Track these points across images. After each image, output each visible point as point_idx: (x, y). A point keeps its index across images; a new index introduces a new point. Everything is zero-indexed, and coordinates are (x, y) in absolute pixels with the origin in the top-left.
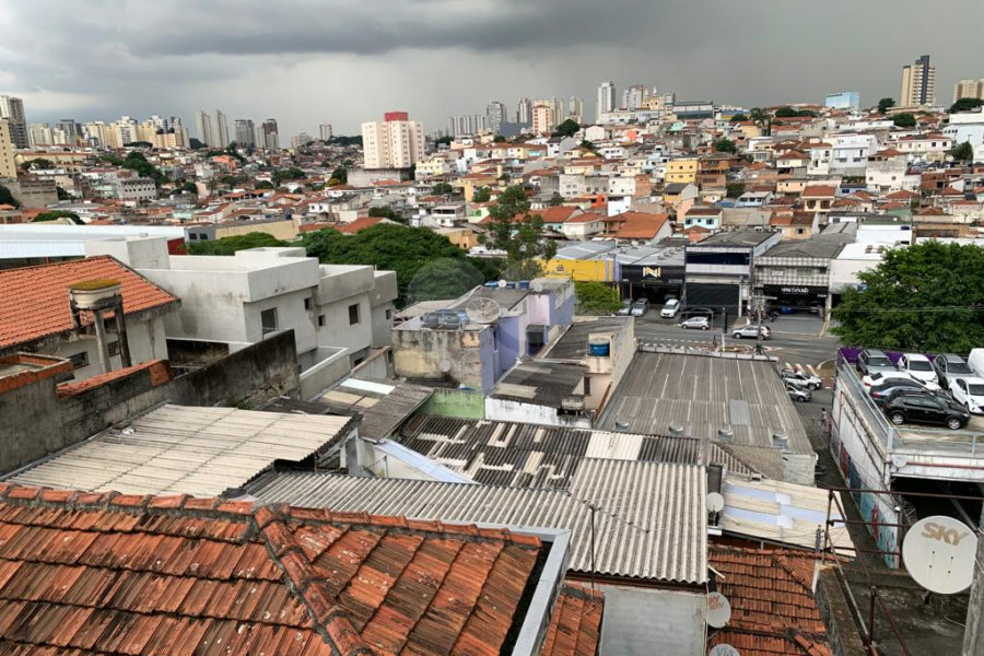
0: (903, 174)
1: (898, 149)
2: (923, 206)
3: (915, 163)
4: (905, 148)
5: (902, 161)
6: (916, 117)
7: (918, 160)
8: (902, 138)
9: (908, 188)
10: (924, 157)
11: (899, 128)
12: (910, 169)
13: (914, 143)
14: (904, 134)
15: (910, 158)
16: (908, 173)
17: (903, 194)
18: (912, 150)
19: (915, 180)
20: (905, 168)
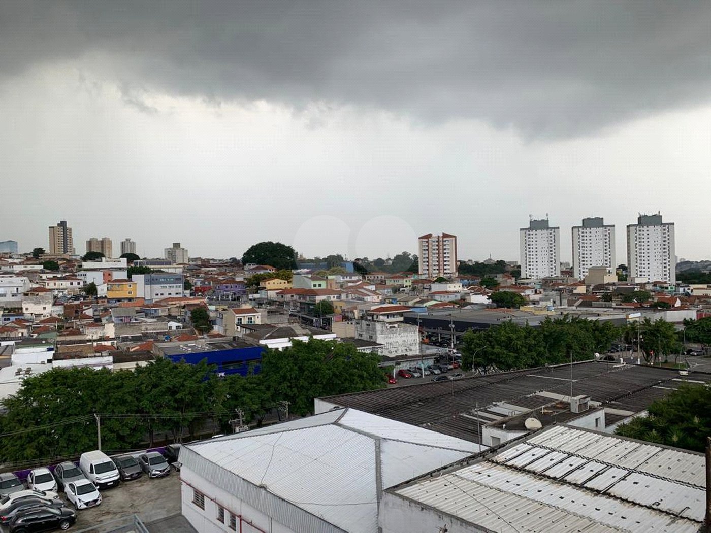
0: (51, 305)
1: (47, 287)
2: (67, 328)
3: (59, 296)
4: (51, 285)
5: (49, 296)
6: (60, 262)
7: (61, 294)
8: (50, 279)
9: (55, 315)
10: (66, 292)
11: (48, 271)
12: (55, 302)
13: (58, 282)
14: (51, 276)
15: (56, 293)
16: (54, 304)
17: (52, 320)
18: (57, 287)
19: (59, 310)
20: (52, 301)
